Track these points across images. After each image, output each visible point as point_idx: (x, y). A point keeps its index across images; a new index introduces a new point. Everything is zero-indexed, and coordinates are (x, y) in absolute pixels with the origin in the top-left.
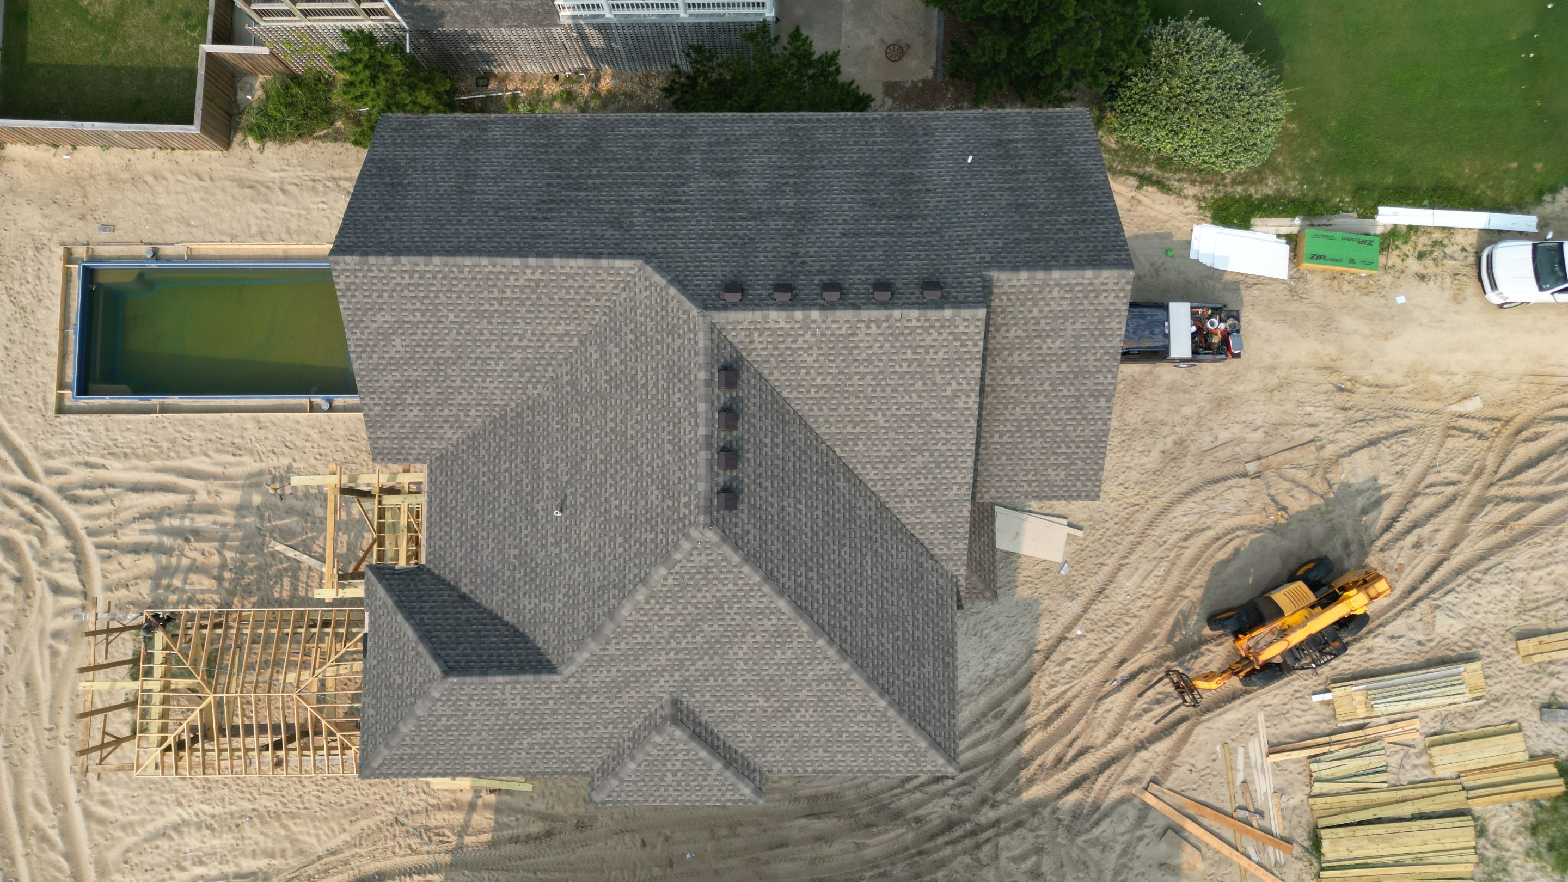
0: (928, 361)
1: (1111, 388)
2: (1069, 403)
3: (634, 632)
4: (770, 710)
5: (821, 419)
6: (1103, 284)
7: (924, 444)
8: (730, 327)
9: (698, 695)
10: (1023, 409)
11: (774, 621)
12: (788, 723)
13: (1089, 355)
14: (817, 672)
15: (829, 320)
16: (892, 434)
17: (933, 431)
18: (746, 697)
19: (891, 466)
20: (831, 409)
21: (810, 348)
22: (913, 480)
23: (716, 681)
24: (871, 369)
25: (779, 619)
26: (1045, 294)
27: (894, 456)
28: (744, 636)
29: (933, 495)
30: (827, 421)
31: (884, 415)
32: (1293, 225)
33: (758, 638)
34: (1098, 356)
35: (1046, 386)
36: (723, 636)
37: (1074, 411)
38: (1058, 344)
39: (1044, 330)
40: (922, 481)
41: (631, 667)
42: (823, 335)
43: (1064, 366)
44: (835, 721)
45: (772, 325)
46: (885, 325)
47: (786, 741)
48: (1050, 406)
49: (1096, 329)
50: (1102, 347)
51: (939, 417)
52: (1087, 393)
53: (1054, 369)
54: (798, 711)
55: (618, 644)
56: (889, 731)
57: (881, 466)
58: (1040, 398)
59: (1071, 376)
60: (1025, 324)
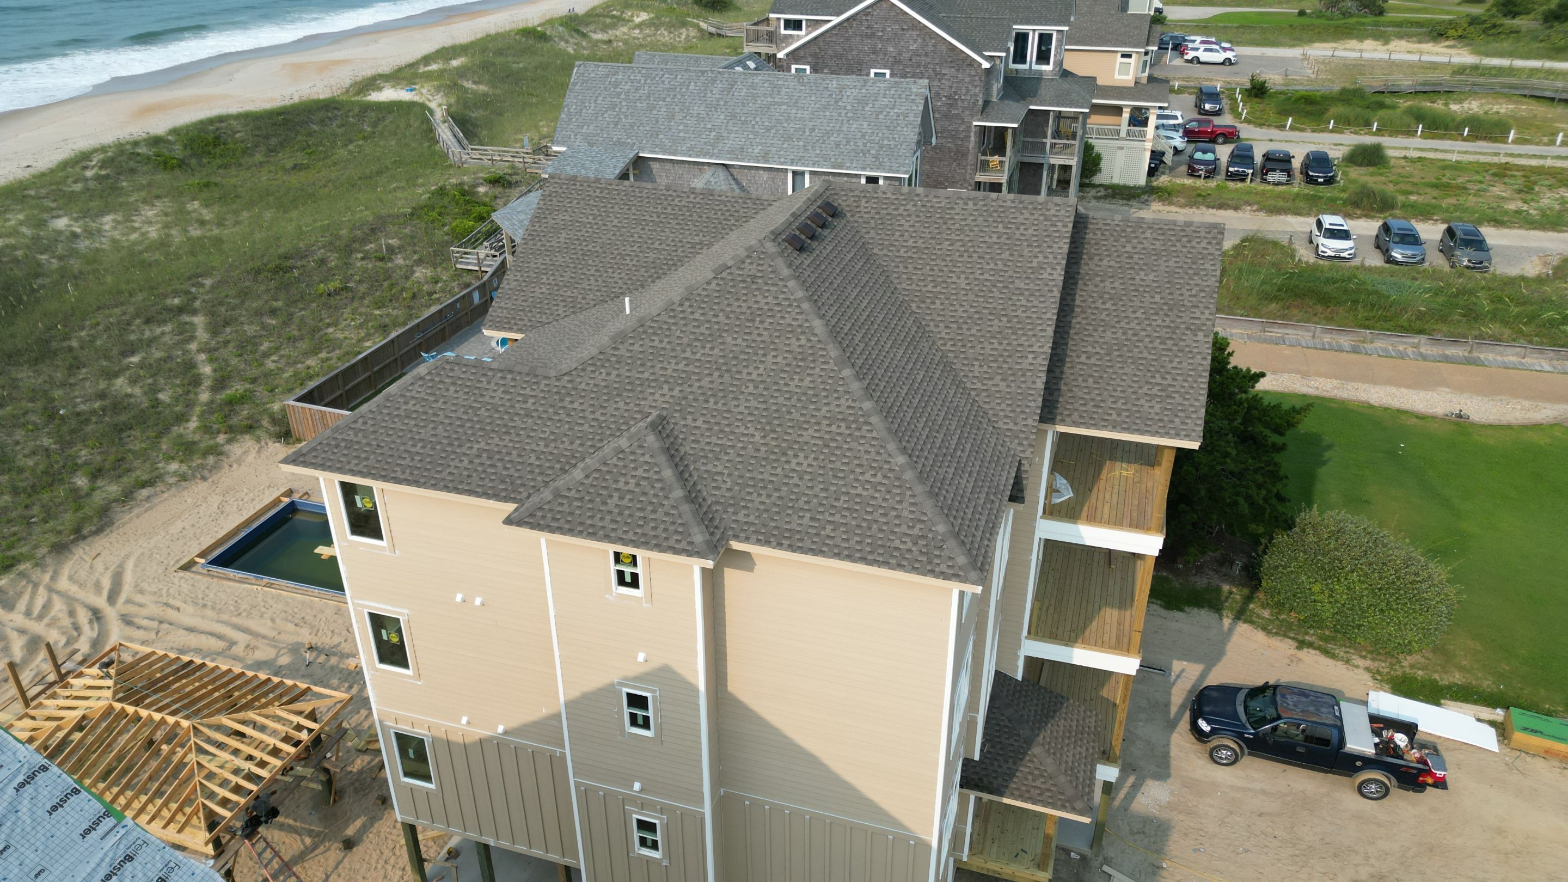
0: (1017, 236)
1: (1209, 323)
2: (1163, 333)
3: (654, 334)
4: (763, 449)
5: (905, 276)
6: (1194, 231)
7: (1003, 309)
8: (843, 193)
9: (689, 417)
10: (1115, 333)
11: (803, 342)
12: (779, 471)
13: (1184, 291)
14: (832, 407)
15: (931, 196)
16: (971, 297)
17: (1015, 298)
18: (742, 429)
19: (965, 327)
20: (915, 268)
21: (909, 215)
22: (986, 344)
23: (716, 403)
24: (962, 237)
25: (809, 340)
26: (1138, 234)
27: (969, 318)
28: (764, 355)
29: (1005, 362)
30: (909, 279)
31: (967, 278)
32: (1498, 714)
33: (779, 359)
34: (1194, 292)
35: (1139, 314)
36: (742, 352)
37: (1170, 342)
38: (1151, 277)
39: (1137, 264)
40: (996, 346)
41: (634, 374)
42: (924, 206)
43: (1157, 298)
44: (836, 477)
45: (880, 195)
46: (981, 203)
47: (769, 496)
48: (1143, 333)
49: (1190, 268)
50: (1197, 285)
51: (1022, 285)
52: (1183, 326)
53: (1147, 298)
54: (796, 456)
55: (632, 344)
56: (900, 502)
57: (955, 326)
58: (1132, 325)
59: (1165, 307)
60: (1118, 256)
